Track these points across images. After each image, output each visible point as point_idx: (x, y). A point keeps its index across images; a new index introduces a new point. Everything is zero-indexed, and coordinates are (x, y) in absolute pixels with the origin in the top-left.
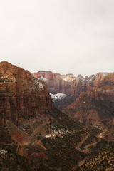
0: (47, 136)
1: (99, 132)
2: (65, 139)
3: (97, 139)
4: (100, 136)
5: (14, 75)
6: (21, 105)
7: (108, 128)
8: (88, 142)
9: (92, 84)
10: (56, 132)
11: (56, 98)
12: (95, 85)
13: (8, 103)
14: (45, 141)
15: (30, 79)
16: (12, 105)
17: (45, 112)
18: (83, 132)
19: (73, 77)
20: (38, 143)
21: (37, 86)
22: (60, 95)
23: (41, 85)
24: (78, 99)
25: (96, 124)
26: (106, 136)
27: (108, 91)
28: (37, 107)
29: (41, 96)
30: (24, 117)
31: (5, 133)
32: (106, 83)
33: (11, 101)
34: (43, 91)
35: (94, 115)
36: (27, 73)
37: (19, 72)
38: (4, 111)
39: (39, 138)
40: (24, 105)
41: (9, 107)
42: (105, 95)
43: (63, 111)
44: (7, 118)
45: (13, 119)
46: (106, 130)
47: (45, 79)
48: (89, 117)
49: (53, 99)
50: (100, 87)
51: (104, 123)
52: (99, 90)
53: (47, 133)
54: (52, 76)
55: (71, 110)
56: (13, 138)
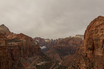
0: (38, 64)
1: (59, 62)
2: (45, 65)
3: (58, 65)
4: (60, 64)
5: (25, 39)
6: (28, 51)
7: (63, 60)
8: (55, 66)
9: (56, 43)
10: (42, 63)
11: (42, 48)
12: (58, 43)
13: (22, 51)
14: (37, 66)
15: (32, 41)
16: (24, 51)
17: (38, 54)
18: (53, 62)
19: (49, 40)
20: (34, 67)
21: (35, 43)
22: (44, 47)
23: (36, 43)
24: (51, 49)
25: (58, 59)
26: (62, 64)
27: (62, 45)
28: (34, 52)
29: (36, 48)
30: (29, 56)
31: (20, 63)
32: (62, 43)
33: (23, 49)
34: (37, 45)
35: (57, 55)
36: (31, 38)
37: (27, 38)
38: (20, 54)
39: (35, 65)
40: (29, 51)
41: (23, 52)
42: (62, 47)
43: (45, 54)
44: (22, 57)
45: (24, 57)
46: (62, 61)
47: (38, 41)
48: (55, 56)
49: (41, 49)
50: (59, 44)
51: (61, 58)
52: (59, 45)
53: (38, 63)
54: (41, 39)
55: (48, 53)
56: (24, 65)
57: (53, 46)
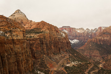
0: (67, 65)
1: (100, 63)
2: (78, 67)
3: (98, 68)
4: (101, 66)
5: (48, 29)
6: (52, 47)
7: (106, 61)
8: (93, 69)
9: (95, 34)
10: (73, 63)
11: (73, 42)
12: (97, 34)
13: (45, 45)
14: (66, 68)
15: (57, 31)
16: (47, 46)
17: (66, 51)
18: (90, 63)
19: (83, 30)
20: (62, 69)
21: (62, 35)
22: (75, 41)
23: (64, 34)
24: (86, 43)
25: (98, 59)
26: (104, 66)
27: (105, 38)
28: (62, 48)
29: (64, 41)
30: (54, 54)
31: (43, 63)
32: (104, 33)
33: (46, 44)
34: (65, 38)
35: (96, 53)
36: (55, 27)
37: (51, 27)
38: (43, 50)
39: (63, 66)
40: (54, 46)
41: (46, 48)
42: (104, 41)
43: (77, 51)
44: (45, 54)
45: (48, 54)
46: (104, 62)
47: (66, 31)
48: (93, 54)
49: (71, 43)
50: (100, 36)
51: (103, 58)
52: (100, 38)
53: (68, 63)
54: (70, 29)
55: (82, 50)
56: (48, 65)
57: (89, 40)
